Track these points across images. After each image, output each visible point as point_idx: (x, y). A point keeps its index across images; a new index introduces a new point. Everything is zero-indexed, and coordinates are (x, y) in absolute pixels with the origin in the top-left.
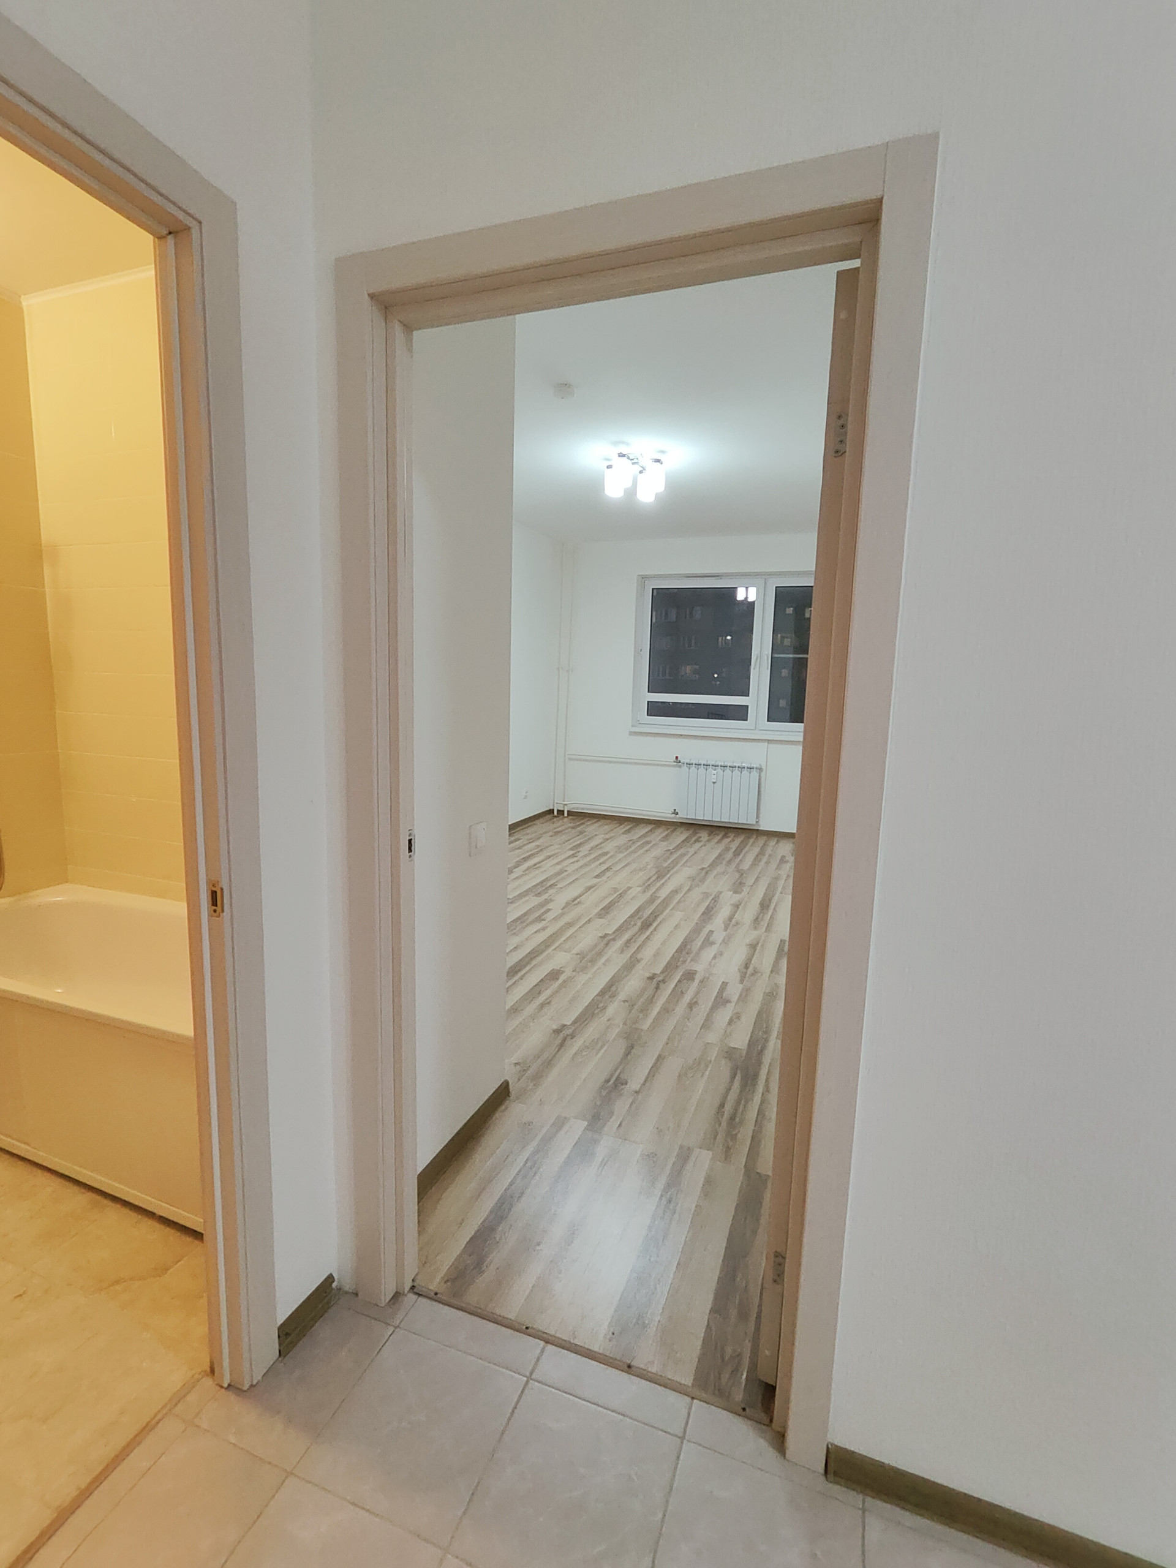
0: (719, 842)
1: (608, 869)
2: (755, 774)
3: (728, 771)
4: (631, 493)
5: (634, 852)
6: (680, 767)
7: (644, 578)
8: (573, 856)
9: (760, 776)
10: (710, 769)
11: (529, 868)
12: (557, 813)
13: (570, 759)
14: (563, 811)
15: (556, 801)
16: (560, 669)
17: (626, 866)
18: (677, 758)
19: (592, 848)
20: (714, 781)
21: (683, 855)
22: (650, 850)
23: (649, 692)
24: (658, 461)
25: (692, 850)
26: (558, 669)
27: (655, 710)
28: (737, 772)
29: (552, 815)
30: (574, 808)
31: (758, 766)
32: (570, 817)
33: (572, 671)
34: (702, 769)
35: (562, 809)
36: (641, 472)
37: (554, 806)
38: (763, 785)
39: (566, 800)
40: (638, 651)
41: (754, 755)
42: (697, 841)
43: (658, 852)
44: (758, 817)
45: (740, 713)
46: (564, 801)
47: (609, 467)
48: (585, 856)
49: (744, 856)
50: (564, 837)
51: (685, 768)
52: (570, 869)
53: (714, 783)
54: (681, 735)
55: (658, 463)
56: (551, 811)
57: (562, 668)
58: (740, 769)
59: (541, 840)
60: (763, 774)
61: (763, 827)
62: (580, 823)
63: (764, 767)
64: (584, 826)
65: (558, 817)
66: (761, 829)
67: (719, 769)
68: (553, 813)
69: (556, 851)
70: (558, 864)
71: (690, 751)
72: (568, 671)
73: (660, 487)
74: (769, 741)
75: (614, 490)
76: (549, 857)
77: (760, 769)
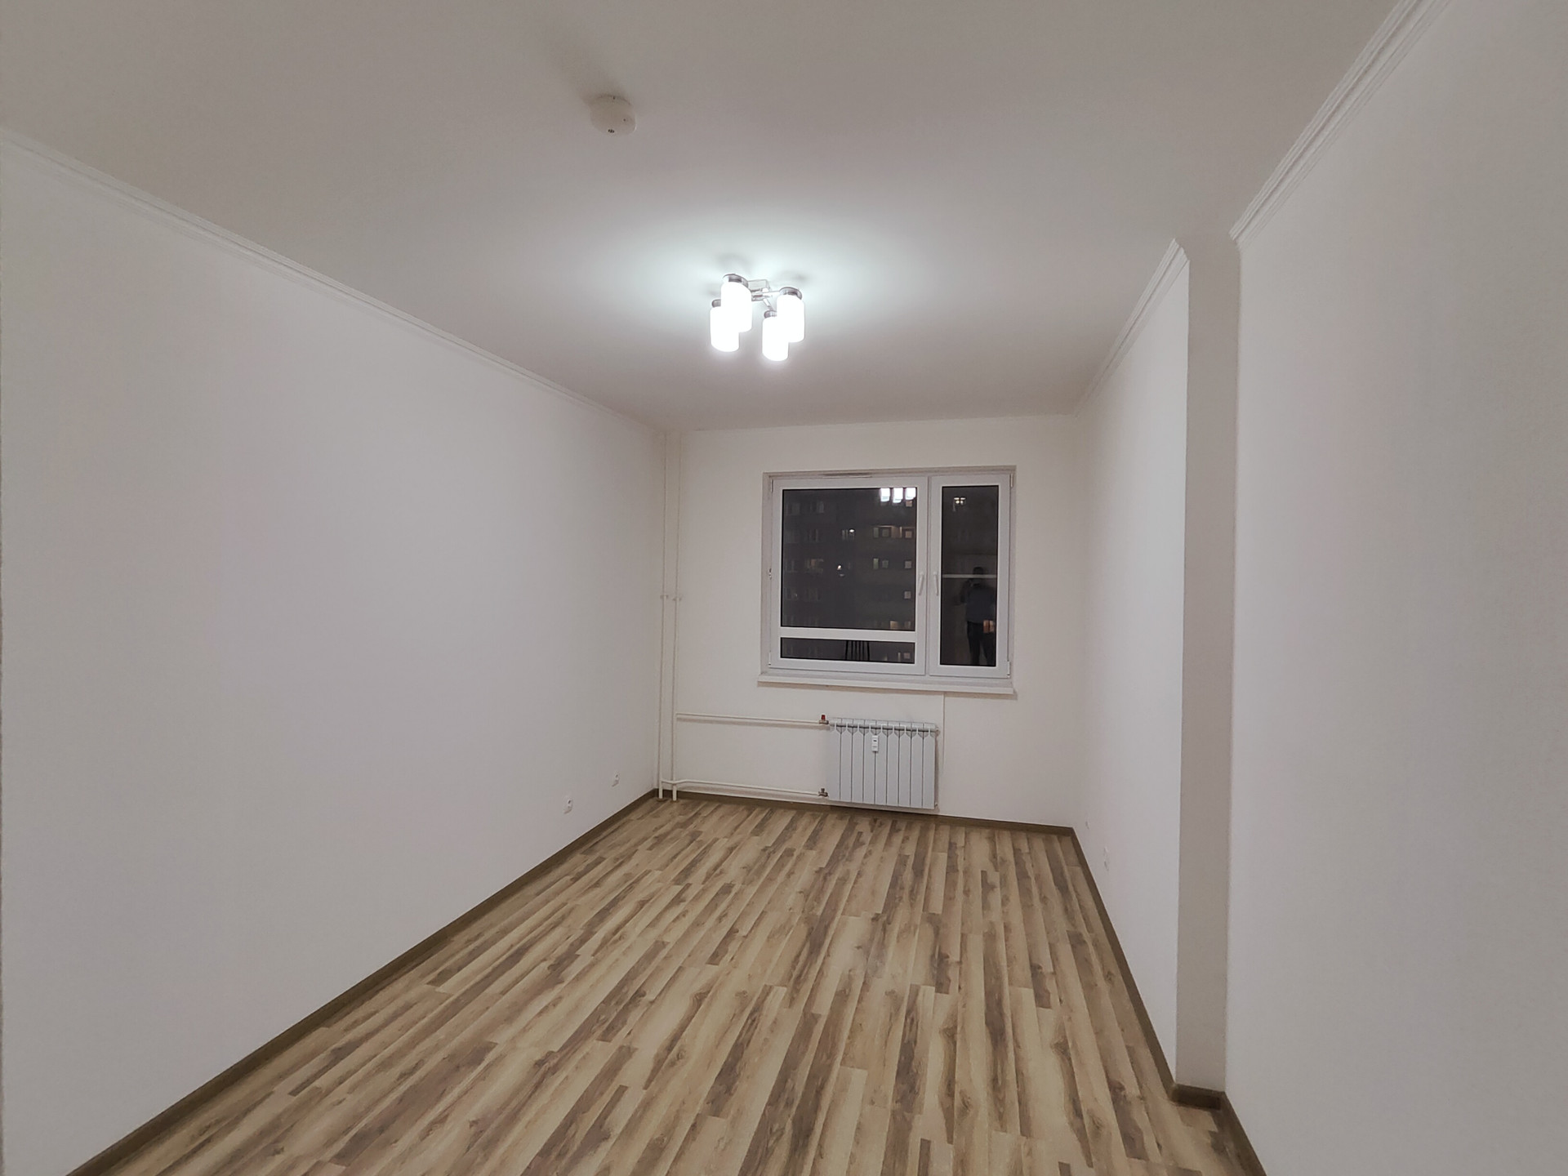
0: (888, 843)
1: (732, 932)
2: (929, 738)
3: (893, 736)
4: (751, 343)
5: (770, 879)
6: (828, 729)
7: (771, 477)
8: (678, 899)
9: (936, 742)
10: (869, 733)
11: (604, 943)
12: (663, 796)
13: (679, 719)
14: (671, 791)
15: (661, 779)
16: (665, 597)
17: (760, 919)
18: (823, 717)
19: (708, 876)
20: (876, 750)
21: (843, 881)
22: (793, 873)
23: (782, 626)
24: (794, 292)
25: (853, 868)
26: (662, 597)
27: (793, 649)
28: (905, 736)
29: (656, 798)
30: (684, 788)
31: (933, 727)
32: (682, 801)
33: (680, 600)
34: (858, 733)
35: (670, 789)
36: (766, 315)
37: (658, 785)
38: (940, 753)
39: (674, 779)
40: (766, 572)
41: (927, 712)
42: (858, 843)
43: (804, 876)
44: (936, 799)
45: (902, 653)
46: (672, 780)
47: (716, 304)
48: (697, 898)
49: (930, 876)
50: (668, 849)
51: (835, 731)
52: (671, 939)
53: (875, 752)
54: (827, 686)
55: (794, 297)
56: (655, 793)
57: (667, 596)
58: (909, 732)
59: (634, 862)
60: (940, 738)
61: (945, 810)
62: (693, 813)
63: (941, 730)
64: (699, 820)
65: (665, 801)
66: (940, 814)
67: (881, 733)
68: (658, 796)
69: (653, 889)
70: (652, 925)
71: (841, 707)
72: (675, 600)
73: (798, 335)
74: (945, 693)
75: (724, 340)
76: (642, 904)
77: (936, 733)
